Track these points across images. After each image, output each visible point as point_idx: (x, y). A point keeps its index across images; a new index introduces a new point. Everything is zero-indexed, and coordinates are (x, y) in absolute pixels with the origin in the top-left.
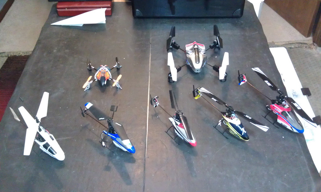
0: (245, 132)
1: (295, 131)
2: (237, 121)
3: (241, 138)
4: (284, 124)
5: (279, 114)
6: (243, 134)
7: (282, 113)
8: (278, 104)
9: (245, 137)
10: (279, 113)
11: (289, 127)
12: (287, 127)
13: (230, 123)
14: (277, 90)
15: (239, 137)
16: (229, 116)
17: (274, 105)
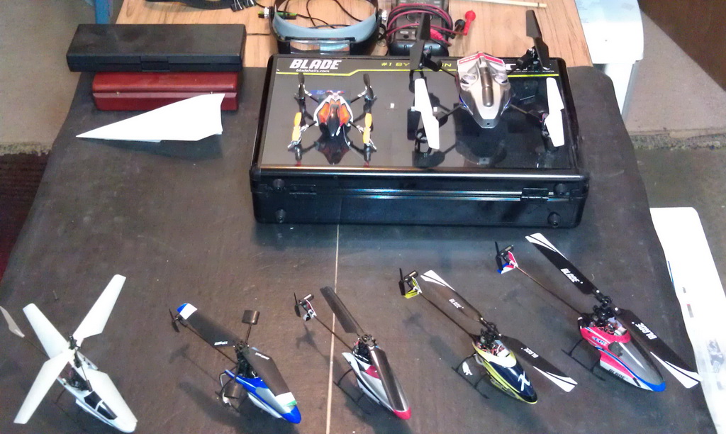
0: (528, 384)
1: (643, 386)
2: (507, 359)
3: (518, 397)
4: (616, 371)
5: (603, 350)
6: (522, 389)
7: (610, 347)
8: (597, 324)
9: (529, 395)
10: (604, 348)
11: (630, 380)
12: (625, 379)
13: (491, 363)
14: (595, 294)
15: (514, 395)
16: (488, 346)
17: (589, 329)
